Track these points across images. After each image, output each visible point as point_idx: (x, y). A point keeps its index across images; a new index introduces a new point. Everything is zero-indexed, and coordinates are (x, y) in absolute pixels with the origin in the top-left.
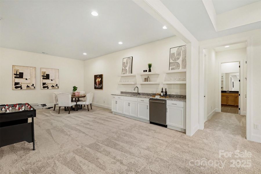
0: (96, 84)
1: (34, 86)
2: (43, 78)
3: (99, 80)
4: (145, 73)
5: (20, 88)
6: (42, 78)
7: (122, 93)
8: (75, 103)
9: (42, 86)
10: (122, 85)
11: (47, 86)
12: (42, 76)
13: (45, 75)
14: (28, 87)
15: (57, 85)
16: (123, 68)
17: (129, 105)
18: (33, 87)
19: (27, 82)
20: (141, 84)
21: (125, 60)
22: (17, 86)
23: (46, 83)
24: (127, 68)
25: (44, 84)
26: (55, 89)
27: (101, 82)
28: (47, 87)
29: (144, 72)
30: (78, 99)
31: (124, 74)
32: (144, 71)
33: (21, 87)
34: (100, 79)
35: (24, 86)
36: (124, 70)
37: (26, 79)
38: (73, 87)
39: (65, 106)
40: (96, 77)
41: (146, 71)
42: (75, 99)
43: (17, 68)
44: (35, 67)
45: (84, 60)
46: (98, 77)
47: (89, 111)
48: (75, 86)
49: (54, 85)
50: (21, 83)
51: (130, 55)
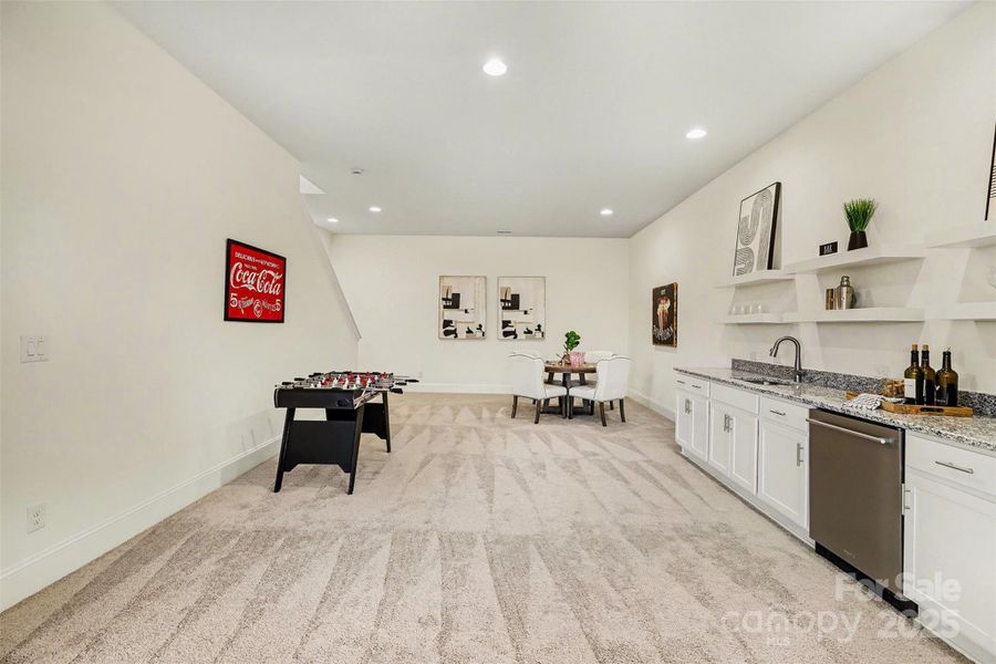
0: (658, 327)
1: (483, 329)
2: (504, 308)
3: (664, 306)
4: (831, 260)
5: (452, 336)
6: (501, 305)
7: (737, 365)
8: (562, 391)
9: (501, 331)
10: (737, 329)
11: (513, 329)
12: (502, 300)
13: (509, 298)
14: (469, 332)
15: (539, 326)
16: (740, 246)
17: (727, 428)
18: (479, 334)
19: (468, 317)
20: (818, 323)
21: (747, 211)
22: (448, 329)
23: (510, 322)
24: (755, 246)
25: (506, 324)
26: (534, 338)
27: (671, 317)
28: (514, 333)
29: (822, 253)
30: (582, 376)
31: (740, 272)
32: (823, 250)
33: (454, 332)
34: (668, 305)
35: (462, 332)
36: (742, 257)
37: (466, 311)
38: (567, 335)
39: (535, 397)
40: (658, 295)
41: (834, 247)
42: (564, 375)
43: (447, 282)
44: (485, 277)
45: (629, 237)
46: (663, 297)
47: (604, 425)
48: (573, 334)
49: (533, 328)
50: (456, 322)
51: (766, 180)
